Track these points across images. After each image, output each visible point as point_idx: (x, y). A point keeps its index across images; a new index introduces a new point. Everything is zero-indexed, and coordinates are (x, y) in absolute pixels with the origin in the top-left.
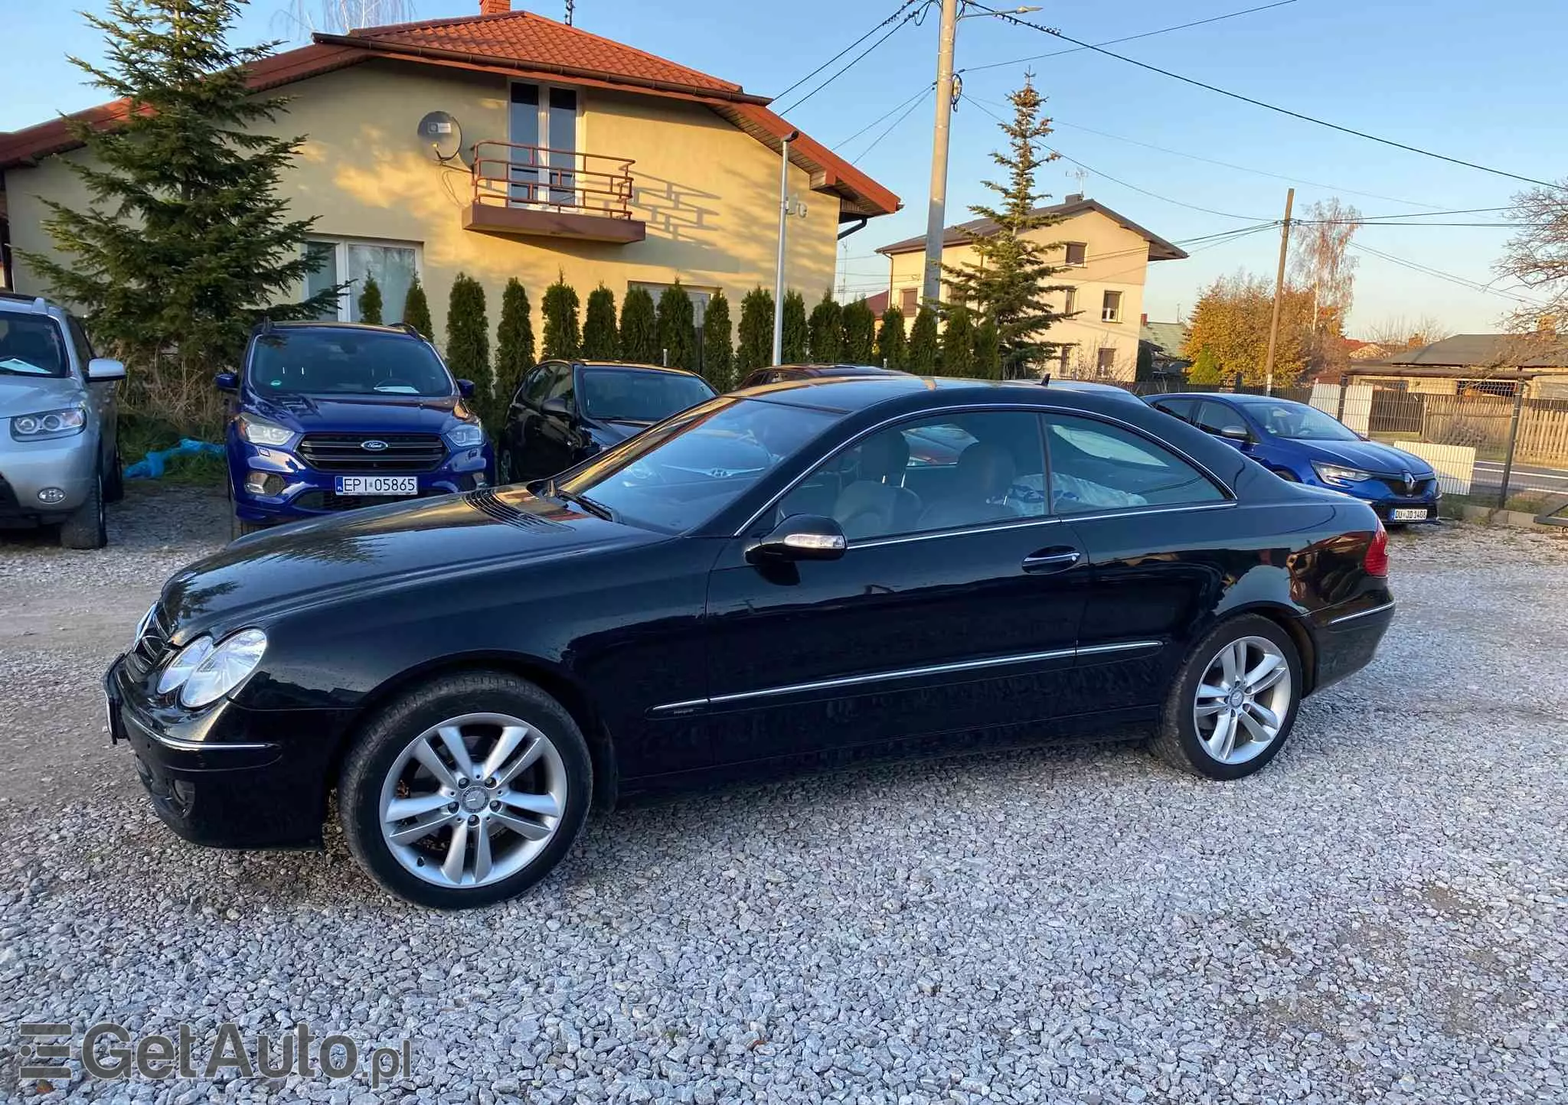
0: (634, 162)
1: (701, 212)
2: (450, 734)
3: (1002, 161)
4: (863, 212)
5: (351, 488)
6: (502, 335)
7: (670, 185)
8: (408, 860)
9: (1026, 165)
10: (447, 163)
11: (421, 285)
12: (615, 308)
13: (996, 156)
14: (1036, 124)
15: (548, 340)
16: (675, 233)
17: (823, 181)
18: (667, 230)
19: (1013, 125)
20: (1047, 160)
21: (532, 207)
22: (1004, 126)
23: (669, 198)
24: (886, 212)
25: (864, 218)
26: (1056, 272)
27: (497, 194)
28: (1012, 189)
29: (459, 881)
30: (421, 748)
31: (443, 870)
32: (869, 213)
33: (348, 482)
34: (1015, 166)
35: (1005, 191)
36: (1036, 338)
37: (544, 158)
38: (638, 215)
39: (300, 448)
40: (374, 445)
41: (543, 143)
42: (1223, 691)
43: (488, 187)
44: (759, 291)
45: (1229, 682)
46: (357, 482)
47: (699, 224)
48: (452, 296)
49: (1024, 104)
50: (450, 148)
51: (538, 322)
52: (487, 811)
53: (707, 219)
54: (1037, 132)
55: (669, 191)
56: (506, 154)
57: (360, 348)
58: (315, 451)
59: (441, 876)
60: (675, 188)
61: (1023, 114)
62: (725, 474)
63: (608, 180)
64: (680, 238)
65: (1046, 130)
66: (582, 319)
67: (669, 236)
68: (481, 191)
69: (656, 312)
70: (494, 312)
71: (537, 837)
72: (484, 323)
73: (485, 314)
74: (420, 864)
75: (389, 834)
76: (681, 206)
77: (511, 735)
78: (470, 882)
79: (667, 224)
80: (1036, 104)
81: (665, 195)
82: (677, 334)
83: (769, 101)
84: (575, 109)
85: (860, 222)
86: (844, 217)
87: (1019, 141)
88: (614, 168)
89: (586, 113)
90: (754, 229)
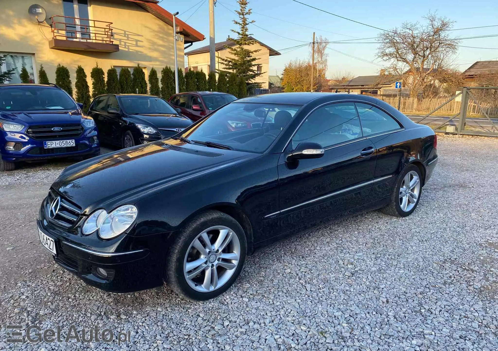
0: (112, 23)
1: (137, 41)
2: (204, 235)
3: (237, 23)
4: (192, 40)
5: (50, 145)
6: (77, 86)
7: (125, 31)
8: (192, 285)
9: (244, 24)
10: (41, 24)
11: (44, 69)
12: (117, 75)
13: (235, 21)
14: (247, 11)
15: (94, 88)
16: (128, 49)
17: (178, 30)
18: (125, 47)
19: (240, 11)
20: (251, 23)
21: (75, 40)
22: (236, 11)
23: (125, 36)
24: (200, 40)
25: (192, 42)
26: (256, 59)
27: (62, 35)
28: (241, 32)
29: (209, 289)
30: (196, 243)
31: (203, 286)
33: (48, 143)
34: (241, 24)
35: (239, 33)
36: (253, 81)
37: (78, 22)
38: (115, 42)
39: (27, 132)
40: (56, 129)
41: (77, 16)
42: (404, 188)
43: (58, 33)
44: (167, 67)
45: (405, 186)
46: (52, 143)
47: (137, 46)
48: (56, 73)
49: (242, 4)
50: (42, 18)
51: (90, 81)
52: (217, 262)
53: (139, 43)
54: (247, 14)
55: (125, 34)
56: (63, 20)
58: (34, 132)
59: (202, 289)
60: (127, 33)
61: (242, 7)
62: (181, 130)
63: (104, 30)
64: (130, 50)
65: (250, 13)
66: (106, 79)
67: (127, 50)
68: (55, 34)
69: (132, 76)
70: (73, 79)
71: (231, 268)
72: (70, 82)
73: (70, 79)
74: (196, 285)
75: (187, 277)
76: (130, 39)
77: (223, 233)
78: (212, 289)
79: (125, 45)
80: (246, 4)
81: (123, 35)
83: (158, 2)
84: (87, 4)
85: (190, 44)
86: (186, 42)
87: (242, 16)
88: (104, 25)
89: (92, 6)
90: (156, 47)
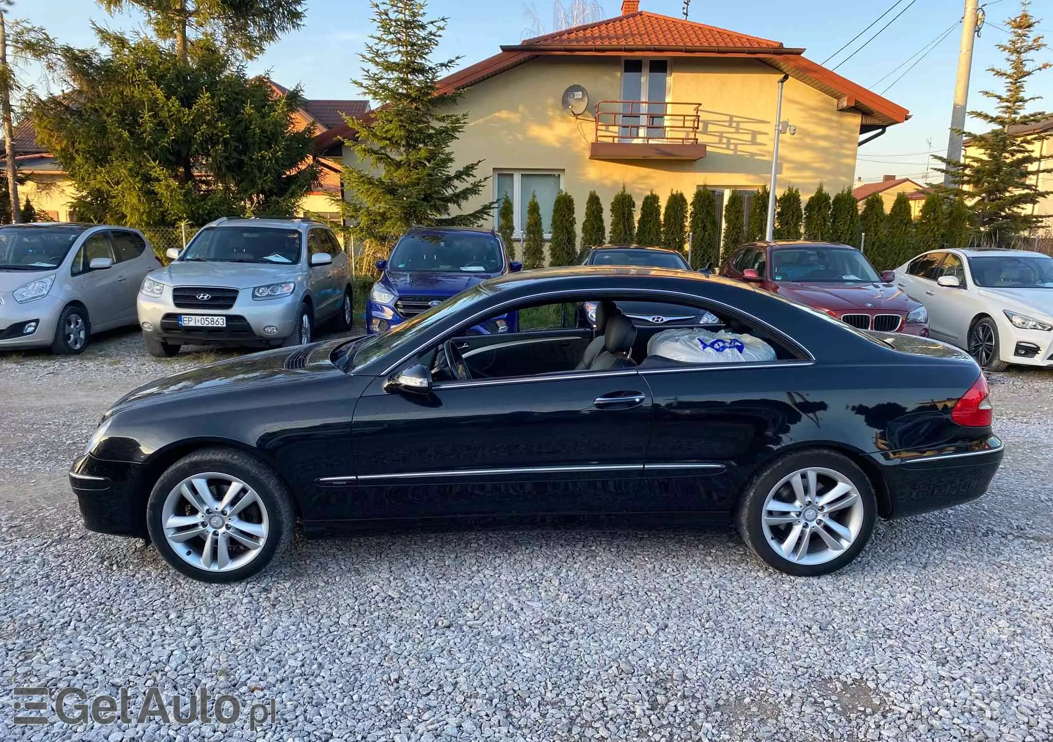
0: (700, 104)
1: (754, 134)
2: (199, 483)
3: (998, 73)
4: (880, 123)
6: (584, 229)
7: (731, 117)
8: (180, 551)
9: (1019, 75)
10: (579, 117)
13: (993, 70)
14: (1030, 42)
15: (613, 231)
16: (735, 150)
17: (845, 104)
18: (728, 148)
19: (1008, 45)
20: (1040, 69)
21: (636, 141)
22: (1000, 46)
23: (730, 126)
24: (898, 122)
25: (884, 128)
27: (611, 134)
28: (1005, 95)
29: (209, 567)
30: (183, 489)
31: (202, 560)
32: (885, 124)
34: (1009, 76)
35: (999, 97)
36: (1027, 209)
37: (644, 108)
38: (702, 139)
39: (396, 305)
40: (435, 303)
41: (644, 98)
42: (795, 507)
43: (607, 130)
47: (754, 142)
48: (555, 205)
49: (1020, 27)
50: (581, 107)
51: (608, 218)
52: (224, 529)
53: (760, 138)
54: (1030, 48)
55: (731, 121)
56: (619, 108)
57: (457, 244)
58: (405, 307)
59: (199, 563)
60: (735, 119)
61: (1020, 35)
63: (682, 118)
64: (739, 153)
65: (1040, 46)
67: (731, 152)
68: (600, 133)
71: (256, 548)
72: (573, 222)
73: (574, 216)
74: (188, 554)
75: (169, 535)
76: (741, 131)
77: (235, 486)
78: (215, 568)
79: (728, 144)
80: (1030, 26)
81: (727, 124)
82: (702, 222)
83: (803, 50)
84: (666, 72)
85: (880, 130)
86: (864, 129)
87: (1014, 57)
88: (690, 110)
89: (673, 74)
90: (808, 140)
